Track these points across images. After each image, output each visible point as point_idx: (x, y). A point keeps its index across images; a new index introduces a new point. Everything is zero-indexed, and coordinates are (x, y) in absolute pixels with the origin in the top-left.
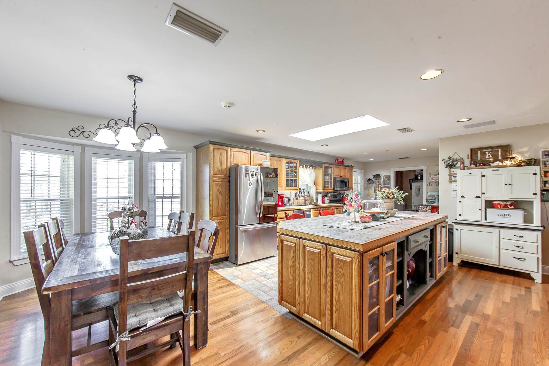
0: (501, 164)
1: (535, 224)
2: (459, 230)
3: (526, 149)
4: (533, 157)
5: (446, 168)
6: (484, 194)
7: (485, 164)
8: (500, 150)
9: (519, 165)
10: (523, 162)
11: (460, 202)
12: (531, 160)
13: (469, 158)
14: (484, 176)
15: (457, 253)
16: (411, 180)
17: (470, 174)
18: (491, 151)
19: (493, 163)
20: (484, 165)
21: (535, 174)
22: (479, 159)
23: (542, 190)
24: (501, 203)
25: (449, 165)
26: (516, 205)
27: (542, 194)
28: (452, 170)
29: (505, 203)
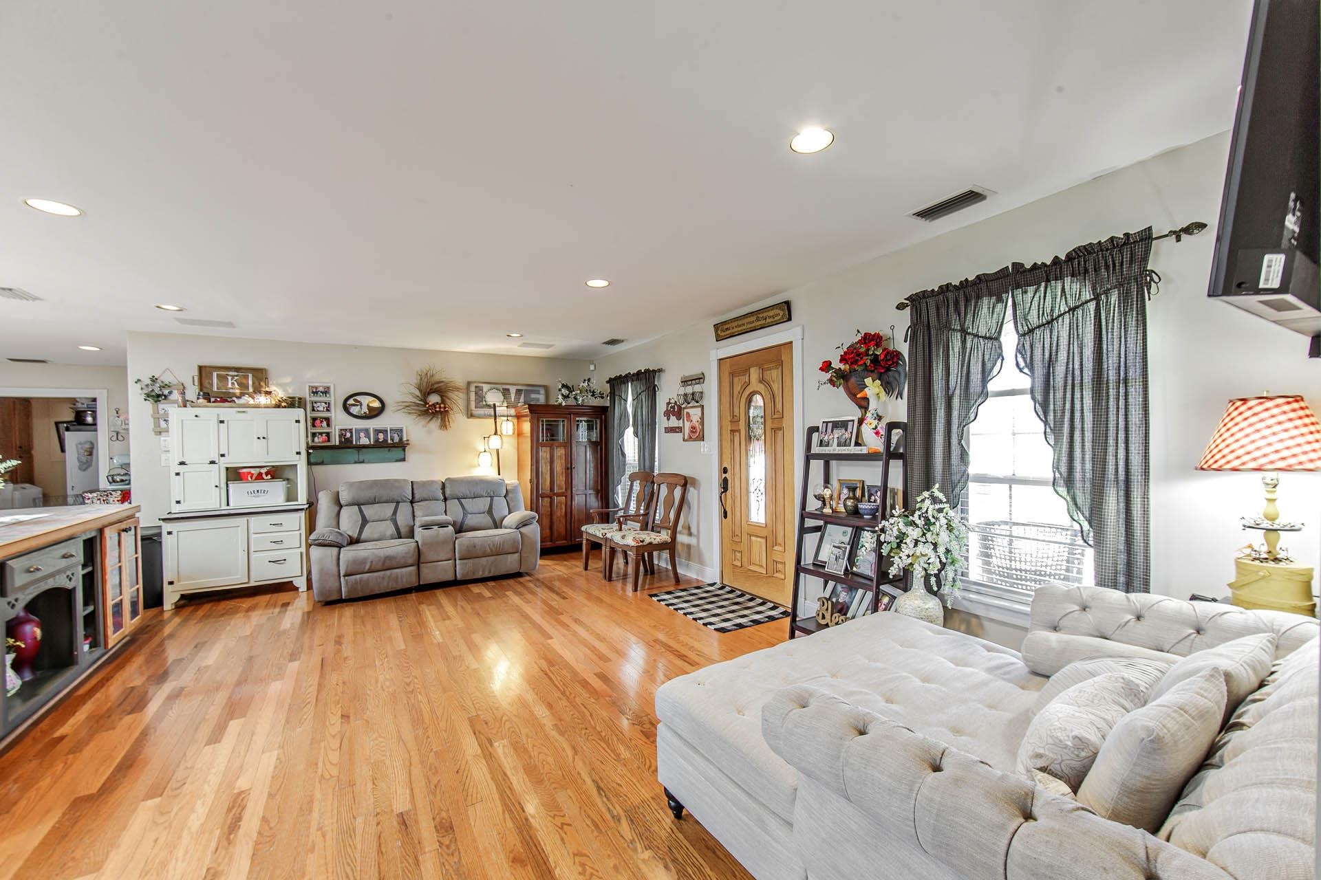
0: (251, 401)
1: (299, 502)
2: (175, 533)
3: (287, 380)
4: (298, 395)
5: (145, 400)
6: (223, 455)
7: (225, 398)
8: (250, 375)
9: (278, 406)
10: (285, 401)
11: (178, 474)
12: (294, 398)
13: (196, 383)
14: (222, 422)
15: (171, 583)
16: (61, 425)
17: (196, 416)
18: (237, 376)
19: (239, 398)
20: (224, 400)
21: (298, 421)
22: (215, 389)
23: (309, 447)
24: (253, 471)
25: (154, 394)
26: (276, 473)
27: (309, 454)
28: (161, 406)
29: (258, 470)
